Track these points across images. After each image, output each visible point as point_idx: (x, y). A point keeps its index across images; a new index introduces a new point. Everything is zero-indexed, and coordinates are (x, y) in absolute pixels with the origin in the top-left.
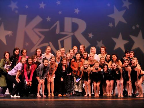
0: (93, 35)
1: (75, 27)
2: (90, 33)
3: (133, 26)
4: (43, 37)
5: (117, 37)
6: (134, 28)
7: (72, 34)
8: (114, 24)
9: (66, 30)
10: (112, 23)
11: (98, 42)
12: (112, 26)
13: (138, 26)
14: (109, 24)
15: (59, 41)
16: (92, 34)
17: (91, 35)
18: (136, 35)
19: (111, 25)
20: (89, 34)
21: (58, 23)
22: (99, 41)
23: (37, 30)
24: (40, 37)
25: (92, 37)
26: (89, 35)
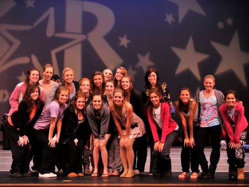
0: (128, 41)
1: (89, 22)
2: (122, 37)
3: (220, 22)
4: (17, 43)
5: (183, 46)
6: (221, 25)
7: (83, 37)
8: (176, 16)
9: (68, 28)
10: (171, 15)
11: (140, 56)
12: (173, 22)
13: (230, 21)
14: (165, 17)
15: (53, 53)
16: (128, 38)
17: (124, 42)
18: (226, 42)
19: (169, 19)
20: (121, 39)
21: (51, 12)
22: (143, 54)
23: (4, 28)
24: (11, 44)
25: (128, 44)
26: (119, 41)
